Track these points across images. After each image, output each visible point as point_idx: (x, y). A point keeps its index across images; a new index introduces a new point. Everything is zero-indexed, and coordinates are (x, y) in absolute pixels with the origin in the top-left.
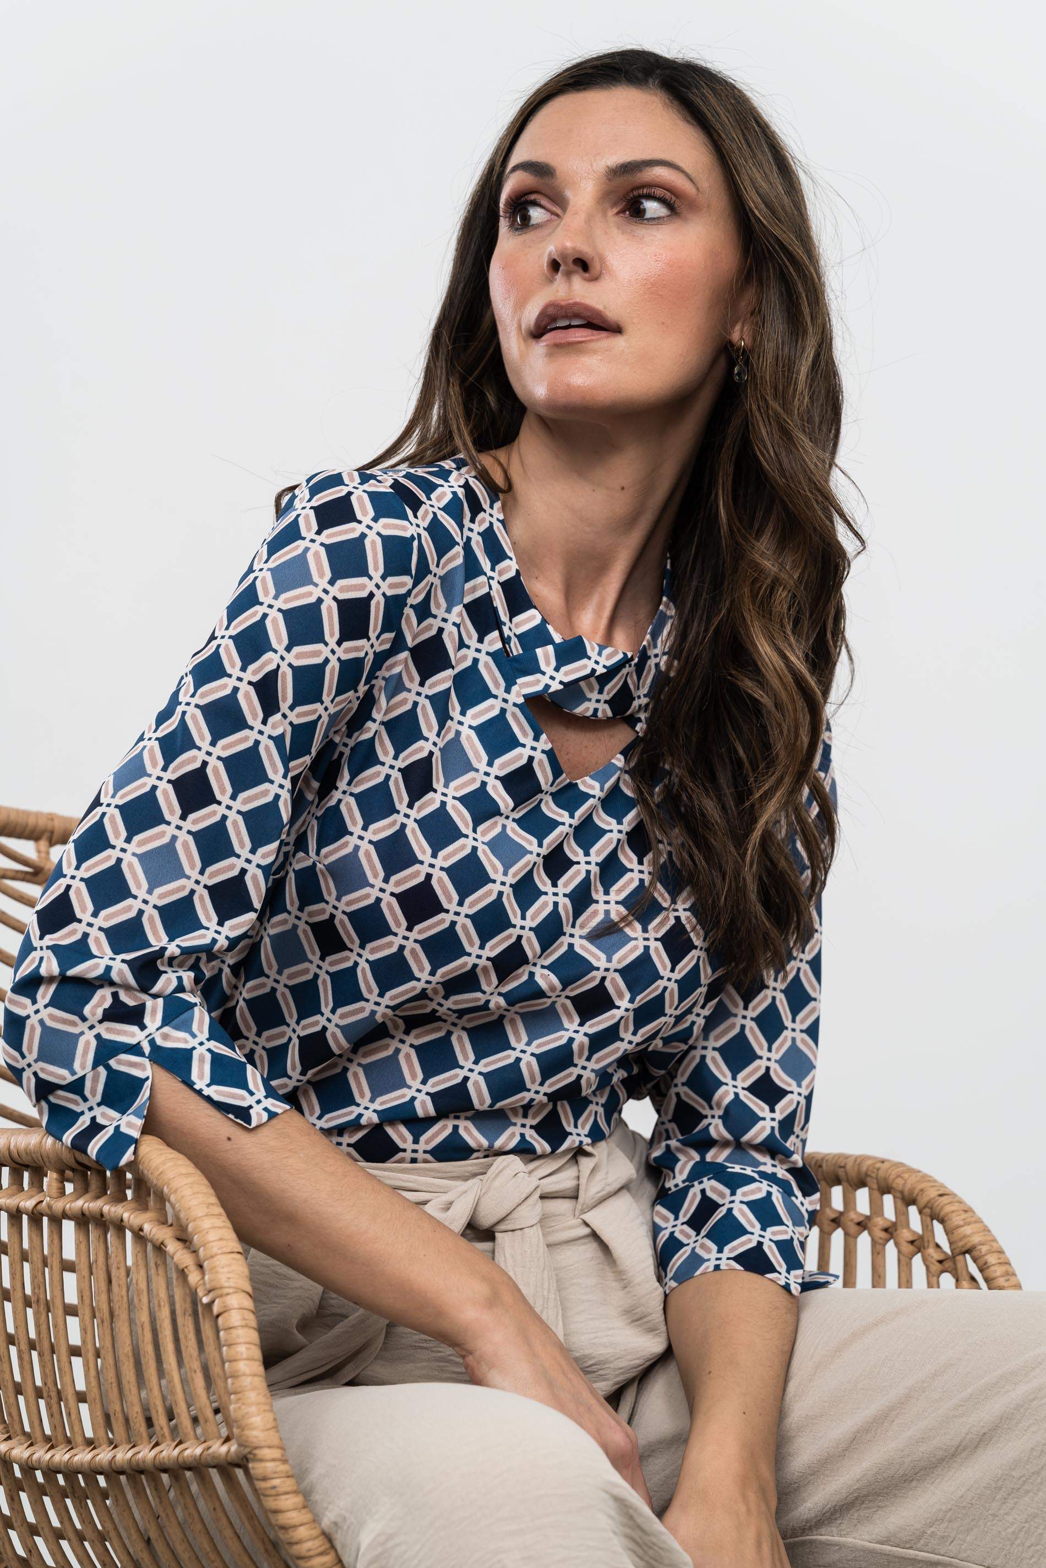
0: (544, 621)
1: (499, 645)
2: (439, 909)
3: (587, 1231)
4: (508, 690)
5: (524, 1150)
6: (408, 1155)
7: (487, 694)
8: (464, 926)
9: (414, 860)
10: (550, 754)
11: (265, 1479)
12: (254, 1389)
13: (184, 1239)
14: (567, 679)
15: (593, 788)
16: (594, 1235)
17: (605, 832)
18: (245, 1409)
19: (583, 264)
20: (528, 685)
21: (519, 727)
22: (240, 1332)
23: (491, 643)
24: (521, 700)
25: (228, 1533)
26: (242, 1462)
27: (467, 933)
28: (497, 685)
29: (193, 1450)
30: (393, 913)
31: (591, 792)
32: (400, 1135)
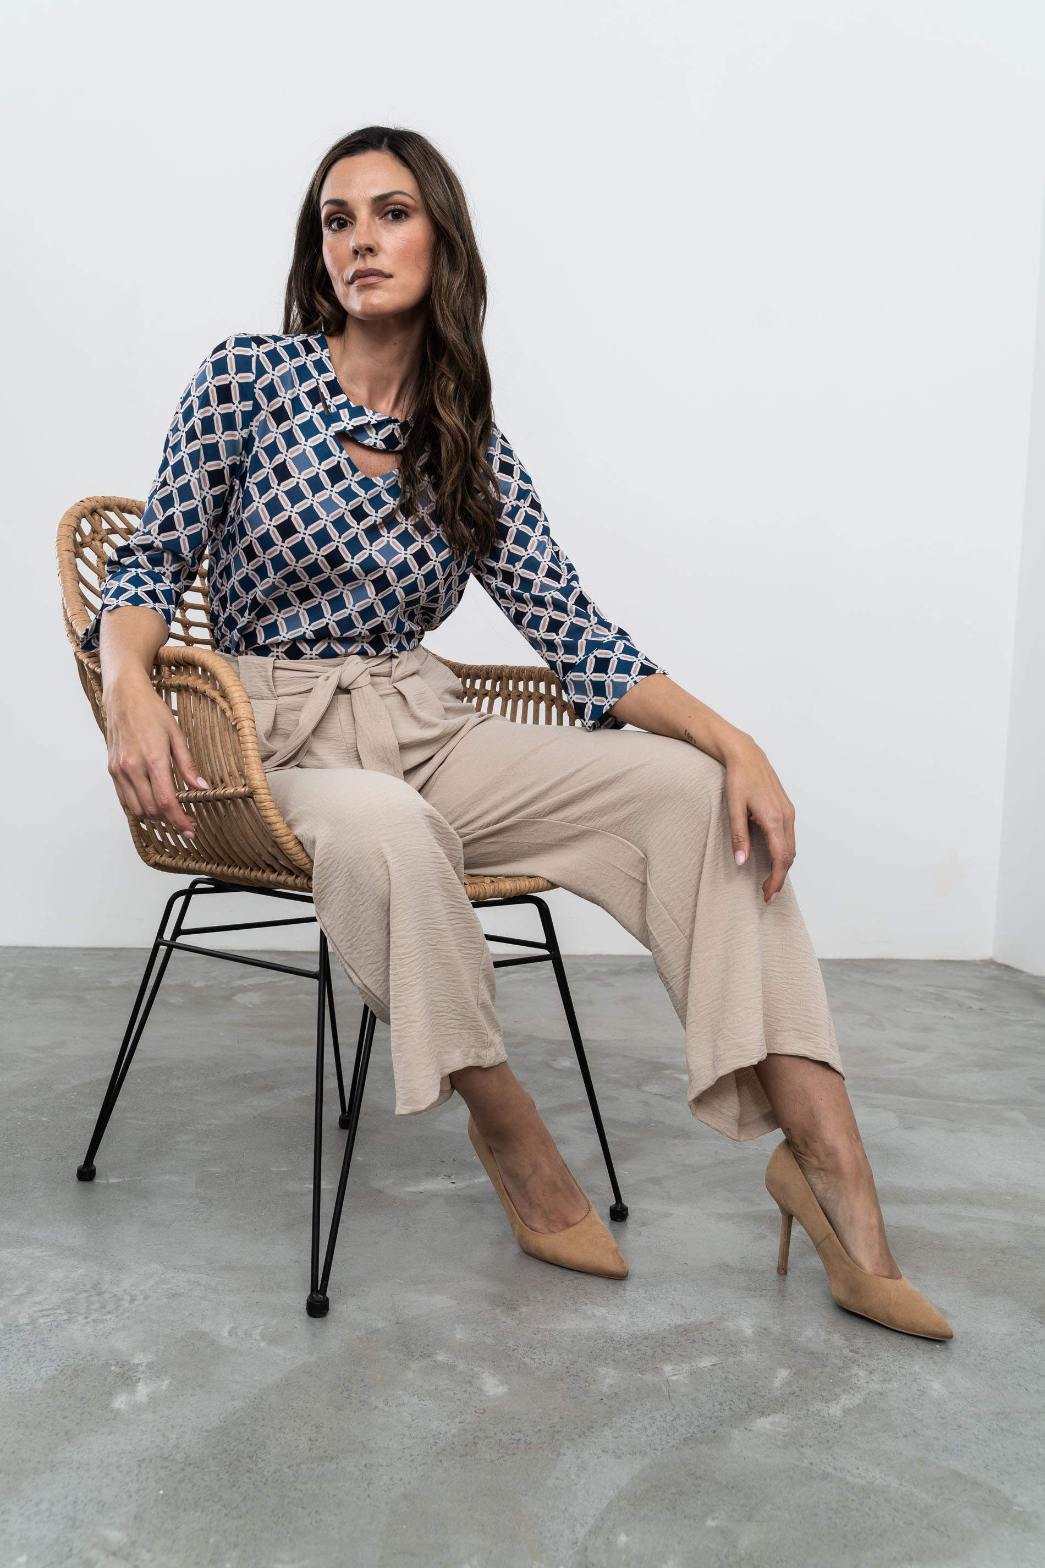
0: (348, 400)
1: (322, 409)
2: (296, 532)
3: (396, 690)
4: (327, 430)
5: (363, 653)
6: (308, 656)
7: (317, 432)
8: (308, 540)
9: (283, 509)
10: (348, 460)
11: (260, 802)
12: (256, 762)
13: (224, 696)
14: (355, 425)
15: (380, 482)
16: (399, 692)
17: (386, 503)
18: (251, 772)
19: (370, 250)
20: (336, 427)
21: (333, 446)
22: (249, 737)
23: (318, 409)
24: (334, 434)
25: (247, 827)
26: (251, 795)
27: (311, 544)
28: (322, 427)
29: (230, 791)
30: (275, 536)
31: (378, 484)
32: (304, 647)
